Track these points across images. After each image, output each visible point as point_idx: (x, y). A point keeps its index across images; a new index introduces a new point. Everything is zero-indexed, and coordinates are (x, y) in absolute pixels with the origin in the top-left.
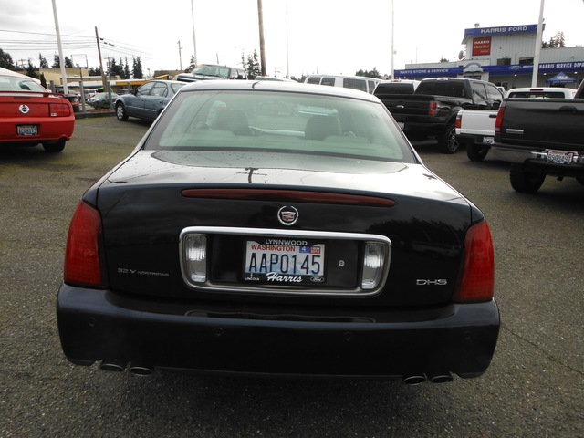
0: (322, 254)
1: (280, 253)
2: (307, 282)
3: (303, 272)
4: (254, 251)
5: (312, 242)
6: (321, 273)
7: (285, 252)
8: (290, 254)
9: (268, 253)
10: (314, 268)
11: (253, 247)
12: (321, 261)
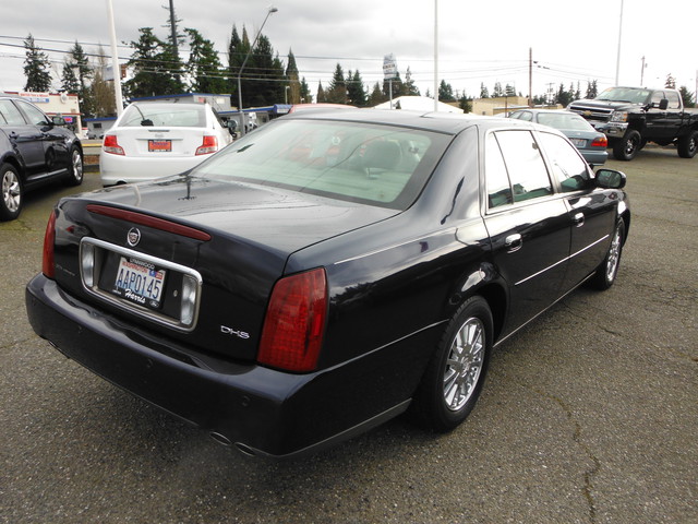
0: (162, 281)
1: (137, 273)
2: (148, 304)
3: (147, 294)
4: (124, 267)
5: (157, 268)
6: (158, 299)
7: (140, 273)
8: (143, 275)
9: (131, 270)
10: (154, 292)
11: (124, 263)
12: (160, 286)
